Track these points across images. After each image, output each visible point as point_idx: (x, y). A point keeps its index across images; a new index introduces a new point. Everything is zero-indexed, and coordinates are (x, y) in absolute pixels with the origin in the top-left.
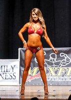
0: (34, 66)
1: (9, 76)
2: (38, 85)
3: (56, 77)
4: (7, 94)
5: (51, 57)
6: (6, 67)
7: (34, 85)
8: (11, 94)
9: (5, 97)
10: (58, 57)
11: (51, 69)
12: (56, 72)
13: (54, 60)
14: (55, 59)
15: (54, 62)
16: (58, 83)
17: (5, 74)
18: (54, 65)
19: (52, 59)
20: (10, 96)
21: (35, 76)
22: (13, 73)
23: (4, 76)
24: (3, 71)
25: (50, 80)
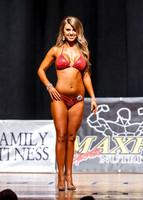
0: (86, 134)
1: (35, 153)
2: (92, 171)
3: (128, 156)
4: (30, 189)
5: (119, 117)
6: (28, 135)
7: (85, 171)
8: (38, 190)
9: (26, 196)
10: (135, 115)
11: (119, 140)
12: (130, 146)
13: (125, 122)
14: (128, 120)
15: (125, 126)
16: (134, 168)
17: (27, 150)
18: (126, 132)
19: (122, 119)
20: (37, 193)
21: (87, 154)
22: (43, 147)
23: (25, 153)
24: (23, 143)
25: (117, 162)
